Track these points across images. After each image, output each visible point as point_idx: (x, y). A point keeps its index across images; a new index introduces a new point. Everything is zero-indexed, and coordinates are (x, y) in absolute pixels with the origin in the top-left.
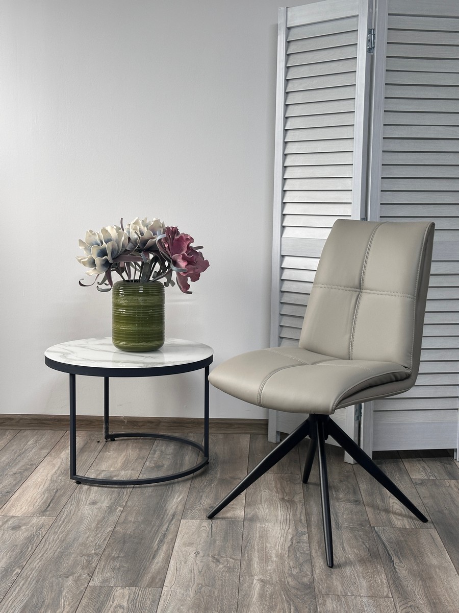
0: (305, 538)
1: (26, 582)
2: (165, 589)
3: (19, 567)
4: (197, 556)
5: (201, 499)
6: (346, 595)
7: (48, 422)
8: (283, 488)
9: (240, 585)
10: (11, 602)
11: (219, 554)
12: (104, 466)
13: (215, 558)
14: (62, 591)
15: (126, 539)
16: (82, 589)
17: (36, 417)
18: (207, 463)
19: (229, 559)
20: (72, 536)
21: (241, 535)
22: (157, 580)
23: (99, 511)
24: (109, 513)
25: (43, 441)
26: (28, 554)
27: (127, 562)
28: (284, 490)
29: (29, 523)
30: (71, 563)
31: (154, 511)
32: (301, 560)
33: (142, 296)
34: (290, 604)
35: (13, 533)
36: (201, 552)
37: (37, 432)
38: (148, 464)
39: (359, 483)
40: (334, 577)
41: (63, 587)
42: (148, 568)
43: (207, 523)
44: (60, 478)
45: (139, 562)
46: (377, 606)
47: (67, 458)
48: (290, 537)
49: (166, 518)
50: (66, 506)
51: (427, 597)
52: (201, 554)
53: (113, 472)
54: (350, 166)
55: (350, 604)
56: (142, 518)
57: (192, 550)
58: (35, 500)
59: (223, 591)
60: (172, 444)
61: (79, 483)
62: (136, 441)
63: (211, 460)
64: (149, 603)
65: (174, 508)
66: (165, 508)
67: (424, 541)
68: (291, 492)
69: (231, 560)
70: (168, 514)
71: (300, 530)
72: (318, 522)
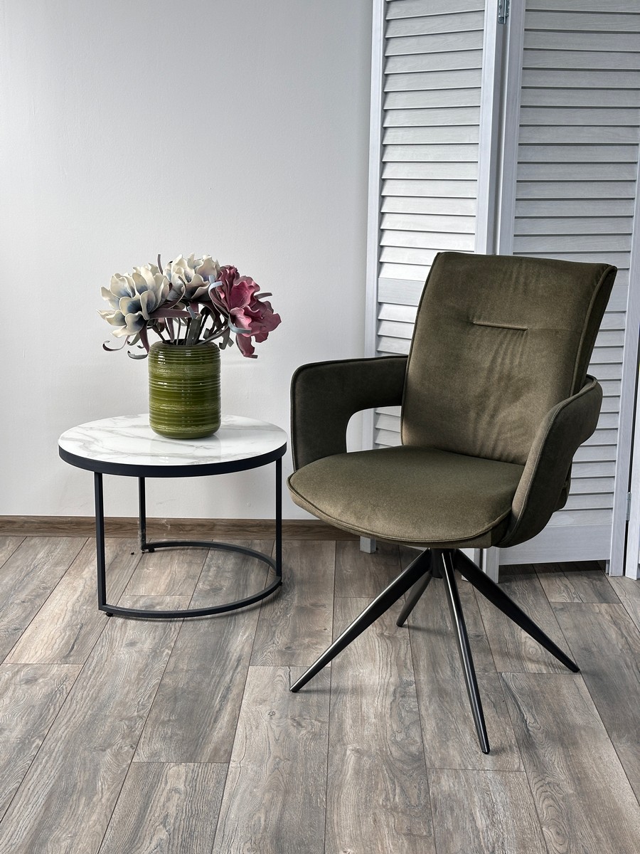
0: (412, 689)
1: (50, 757)
2: (232, 764)
3: (39, 737)
4: (271, 719)
5: (274, 636)
6: (466, 769)
7: (62, 526)
9: (328, 756)
10: (32, 787)
11: (300, 715)
12: (142, 590)
13: (295, 720)
14: (99, 770)
15: (177, 695)
16: (124, 766)
17: (45, 519)
18: (280, 584)
19: (313, 721)
20: (106, 691)
22: (222, 753)
23: (140, 655)
24: (154, 657)
25: (58, 552)
26: (50, 718)
27: (181, 728)
28: (383, 622)
29: (47, 674)
30: (108, 731)
31: (213, 654)
32: (407, 723)
33: (190, 364)
34: (394, 783)
35: (28, 689)
36: (276, 712)
37: (48, 540)
38: (200, 585)
39: (482, 610)
40: (450, 743)
41: (99, 764)
42: (209, 734)
43: (283, 671)
44: (85, 607)
45: (197, 727)
46: (506, 784)
47: (91, 578)
48: (392, 689)
49: (229, 664)
50: (96, 649)
51: (570, 770)
52: (277, 715)
53: (154, 598)
54: (474, 182)
55: (471, 781)
56: (197, 665)
57: (265, 709)
58: (54, 641)
59: (308, 766)
60: (232, 557)
61: (110, 615)
62: (183, 552)
63: (284, 579)
64: (212, 785)
65: (238, 649)
66: (227, 650)
67: (565, 691)
68: (391, 625)
69: (316, 723)
70: (231, 659)
71: (404, 678)
72: (428, 667)
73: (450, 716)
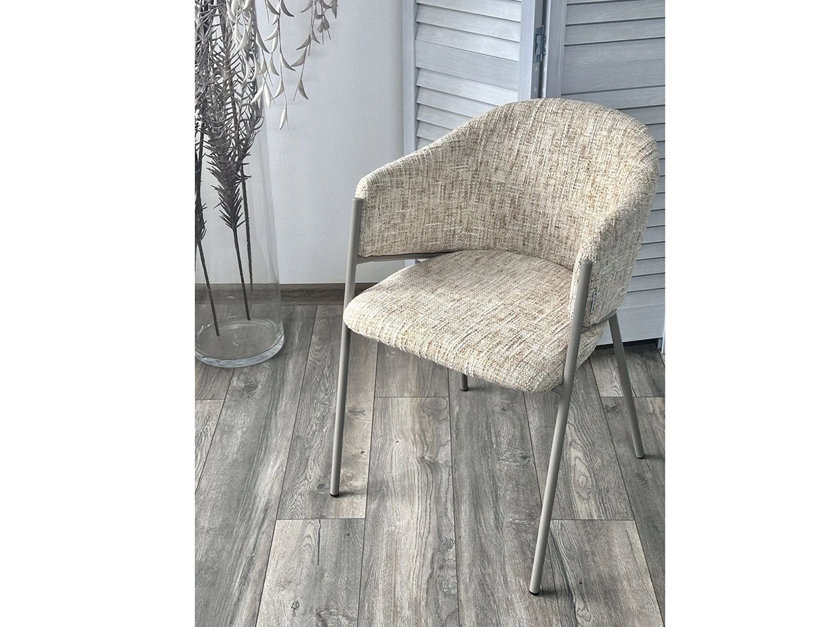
0: (451, 554)
4: (294, 615)
5: (306, 466)
8: (424, 434)
11: (326, 609)
13: (320, 616)
21: (360, 557)
28: (425, 439)
31: (239, 501)
36: (301, 602)
38: (235, 382)
39: (530, 413)
43: (313, 529)
48: (429, 556)
49: (255, 517)
52: (301, 608)
56: (220, 520)
57: (287, 597)
65: (266, 491)
66: (255, 491)
67: (618, 550)
68: (433, 443)
69: (344, 621)
70: (257, 509)
71: (444, 535)
72: (470, 515)
73: (492, 602)
